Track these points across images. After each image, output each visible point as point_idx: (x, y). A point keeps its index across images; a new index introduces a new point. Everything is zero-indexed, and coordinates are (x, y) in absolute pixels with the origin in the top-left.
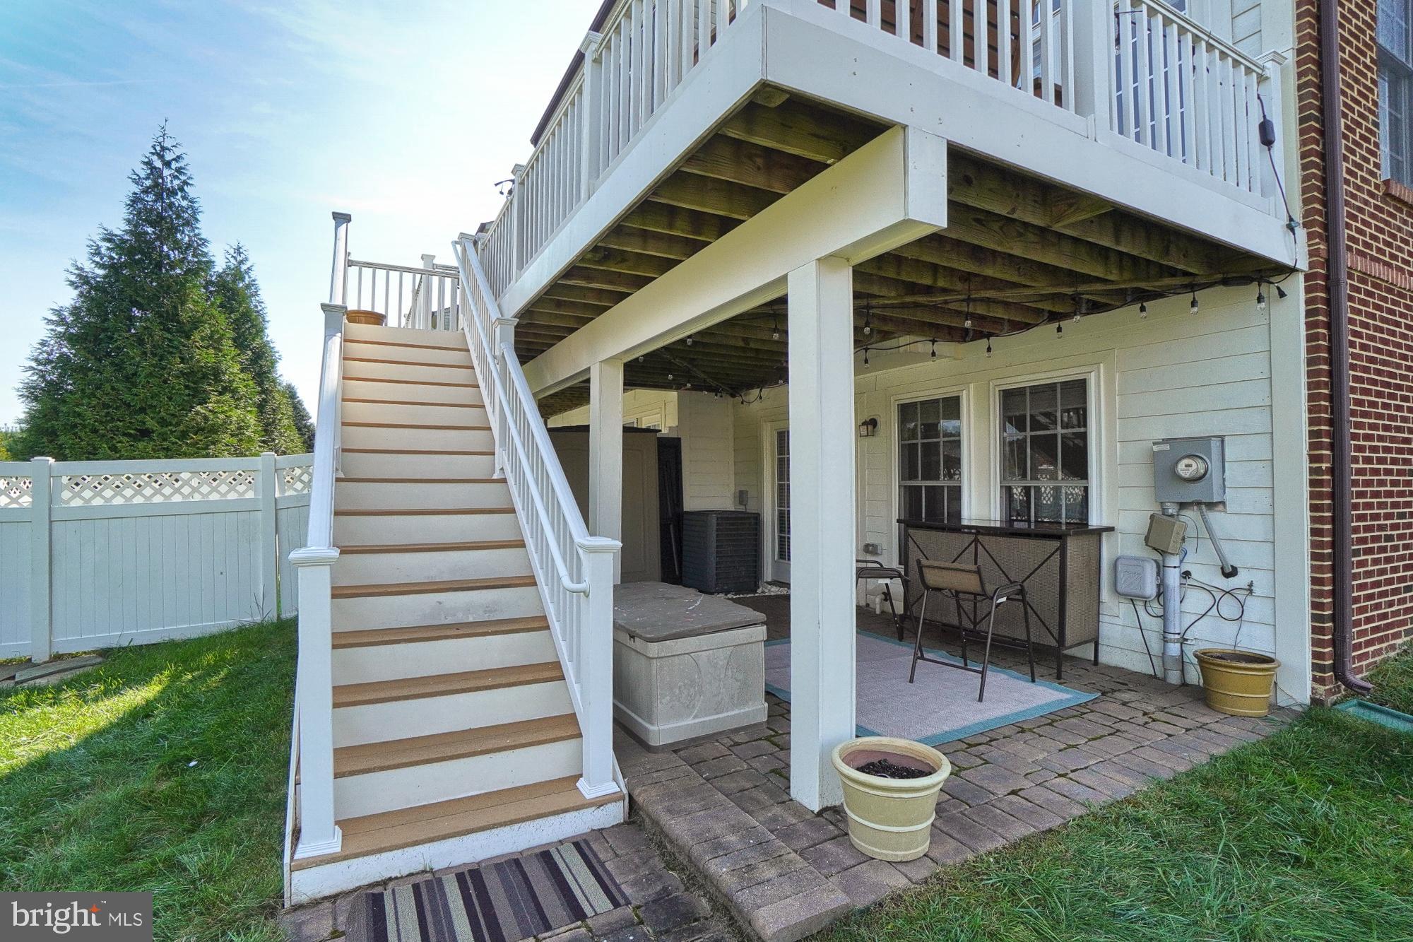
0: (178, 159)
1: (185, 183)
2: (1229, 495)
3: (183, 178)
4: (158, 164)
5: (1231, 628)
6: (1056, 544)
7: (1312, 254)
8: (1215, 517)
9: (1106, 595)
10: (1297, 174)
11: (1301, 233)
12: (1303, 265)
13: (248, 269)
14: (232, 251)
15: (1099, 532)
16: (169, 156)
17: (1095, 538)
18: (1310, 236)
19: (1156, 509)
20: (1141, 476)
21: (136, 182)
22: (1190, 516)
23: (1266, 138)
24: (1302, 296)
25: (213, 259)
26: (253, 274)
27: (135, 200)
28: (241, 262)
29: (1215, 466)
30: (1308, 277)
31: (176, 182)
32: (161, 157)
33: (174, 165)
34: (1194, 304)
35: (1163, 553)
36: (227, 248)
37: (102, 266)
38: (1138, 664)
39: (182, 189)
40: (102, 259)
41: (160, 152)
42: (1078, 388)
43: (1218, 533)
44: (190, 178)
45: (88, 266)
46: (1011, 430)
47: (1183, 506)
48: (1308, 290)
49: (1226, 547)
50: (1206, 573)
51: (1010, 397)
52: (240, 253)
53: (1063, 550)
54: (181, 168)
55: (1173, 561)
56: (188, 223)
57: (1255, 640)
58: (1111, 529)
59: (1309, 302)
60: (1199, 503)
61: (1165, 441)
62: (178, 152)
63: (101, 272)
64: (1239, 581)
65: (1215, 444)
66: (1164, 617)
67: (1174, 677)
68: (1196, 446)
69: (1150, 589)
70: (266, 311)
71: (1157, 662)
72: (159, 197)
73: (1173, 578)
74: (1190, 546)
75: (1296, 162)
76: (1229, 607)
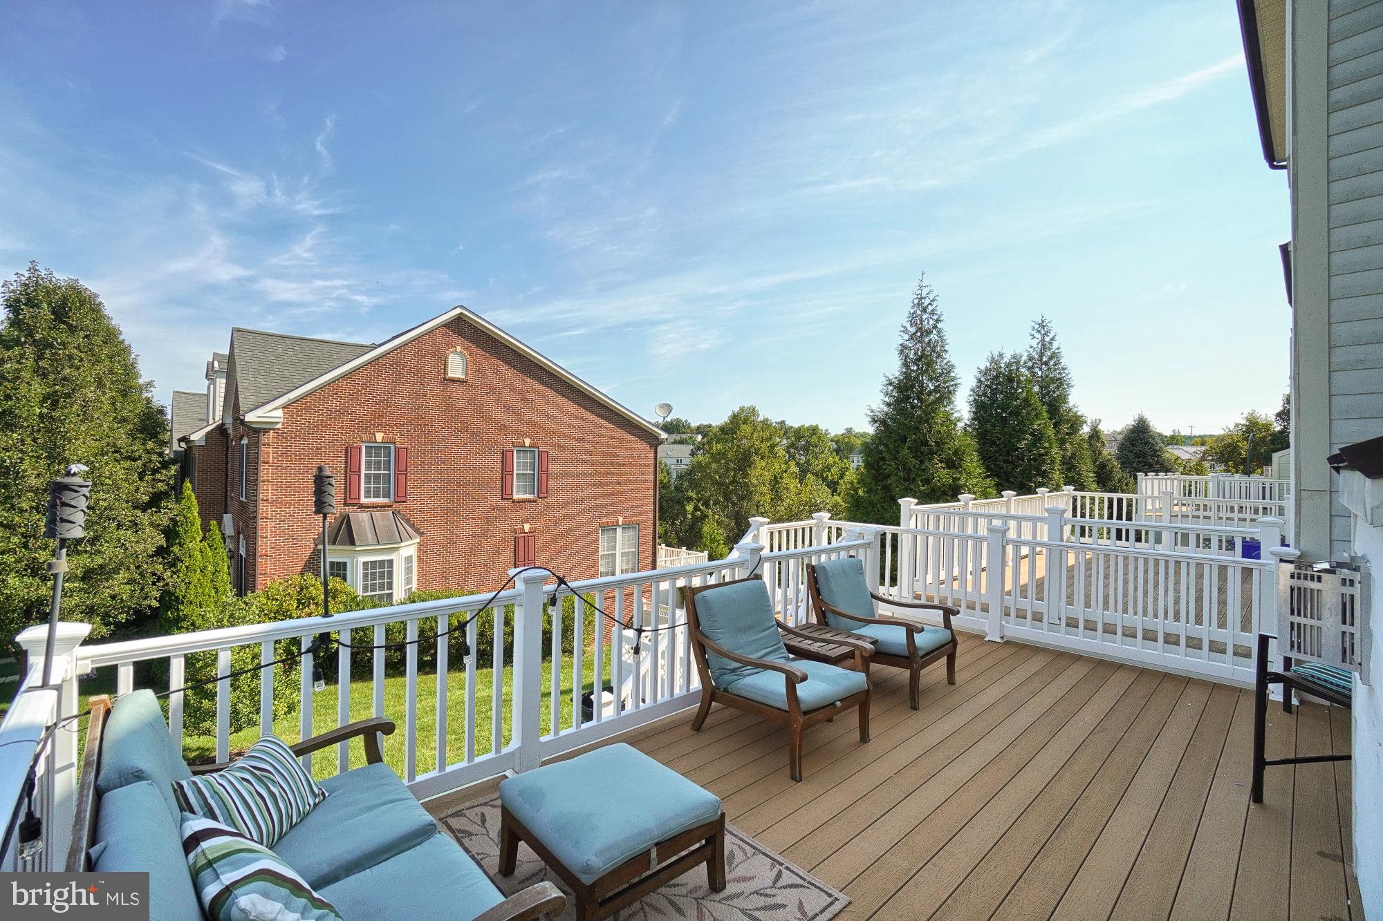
1: (938, 321)
13: (1052, 339)
14: (1037, 326)
16: (925, 303)
26: (1055, 345)
27: (904, 347)
28: (1046, 334)
31: (931, 322)
36: (1033, 324)
39: (935, 327)
40: (888, 399)
52: (1043, 327)
70: (1070, 376)
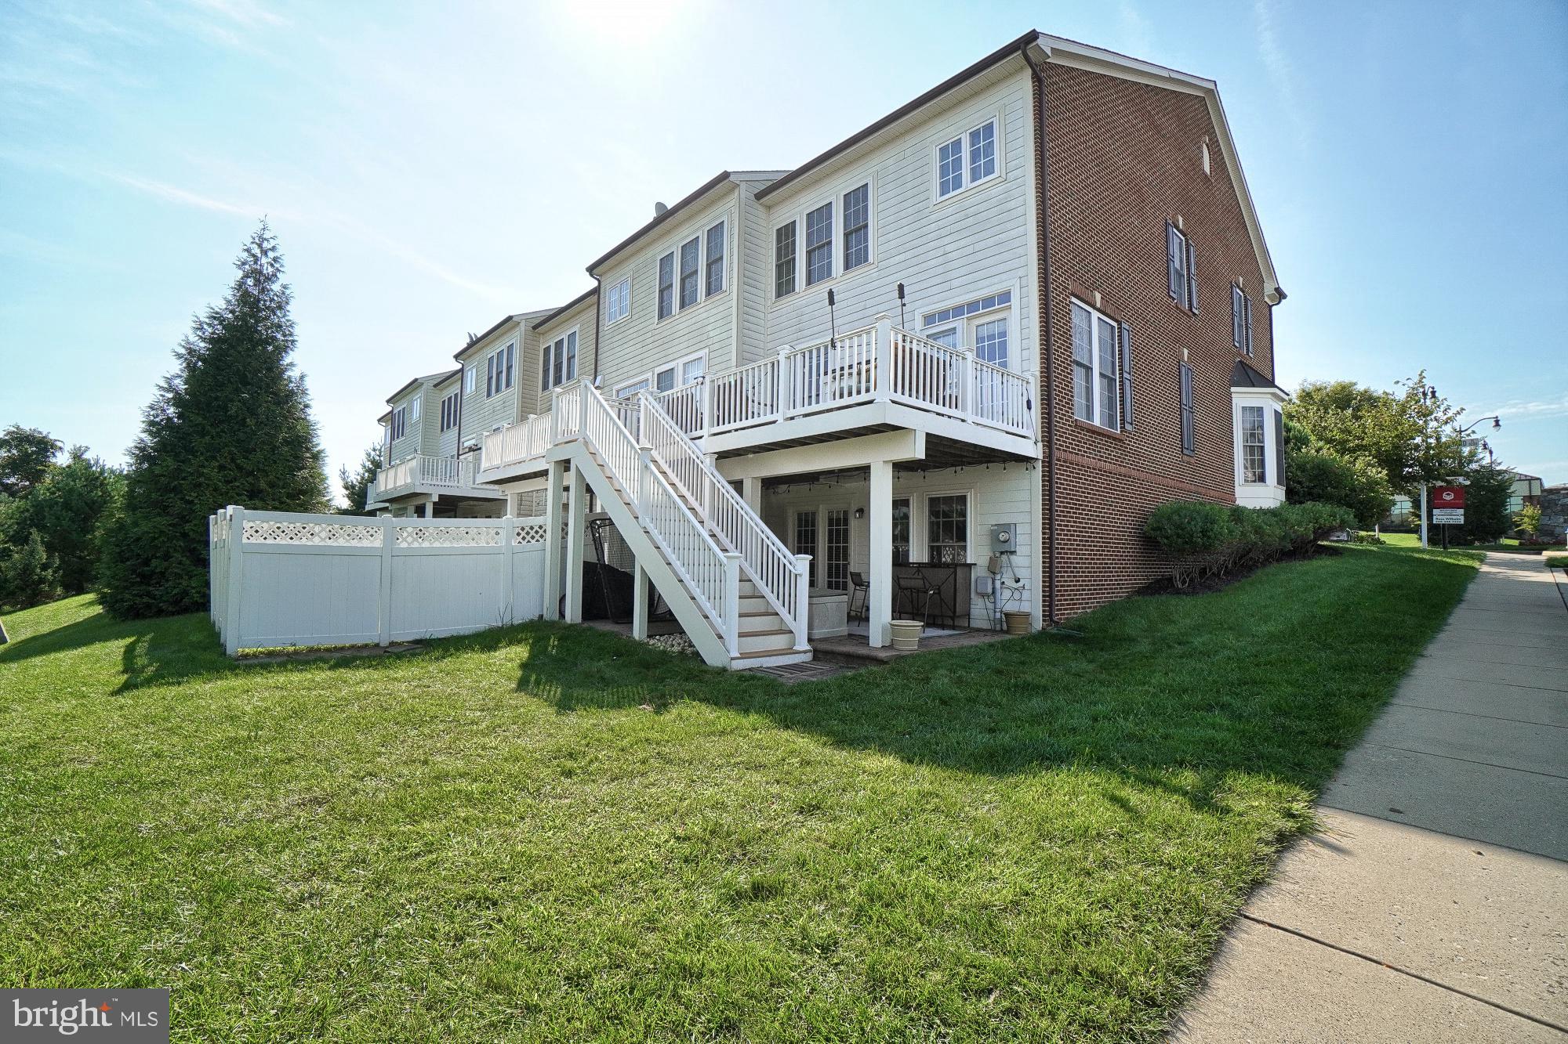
0: (273, 249)
1: (279, 270)
2: (1018, 549)
3: (277, 265)
4: (257, 251)
5: (1018, 603)
6: (952, 570)
7: (1044, 453)
8: (1013, 557)
9: (973, 596)
10: (1040, 421)
11: (1040, 445)
12: (1041, 457)
15: (970, 565)
16: (265, 245)
17: (968, 568)
18: (1044, 446)
19: (991, 554)
20: (986, 540)
21: (239, 267)
22: (1004, 557)
23: (1029, 408)
24: (1041, 469)
25: (296, 338)
27: (241, 285)
29: (1012, 536)
30: (1043, 462)
31: (272, 269)
32: (260, 246)
33: (271, 254)
34: (1005, 469)
35: (994, 573)
37: (203, 339)
38: (985, 625)
39: (276, 276)
40: (204, 333)
41: (260, 241)
42: (963, 500)
43: (1014, 564)
44: (282, 266)
45: (193, 338)
46: (933, 519)
47: (1002, 553)
48: (1043, 466)
49: (1016, 570)
50: (1010, 583)
51: (934, 502)
53: (955, 573)
54: (277, 258)
55: (998, 577)
56: (280, 307)
57: (1025, 608)
58: (975, 564)
59: (1043, 471)
60: (1007, 552)
61: (996, 525)
62: (273, 243)
63: (203, 345)
64: (1020, 584)
65: (1013, 527)
66: (994, 602)
67: (998, 627)
68: (1006, 528)
69: (990, 591)
71: (992, 623)
72: (257, 282)
73: (998, 584)
74: (1004, 570)
75: (1039, 416)
76: (1017, 595)
